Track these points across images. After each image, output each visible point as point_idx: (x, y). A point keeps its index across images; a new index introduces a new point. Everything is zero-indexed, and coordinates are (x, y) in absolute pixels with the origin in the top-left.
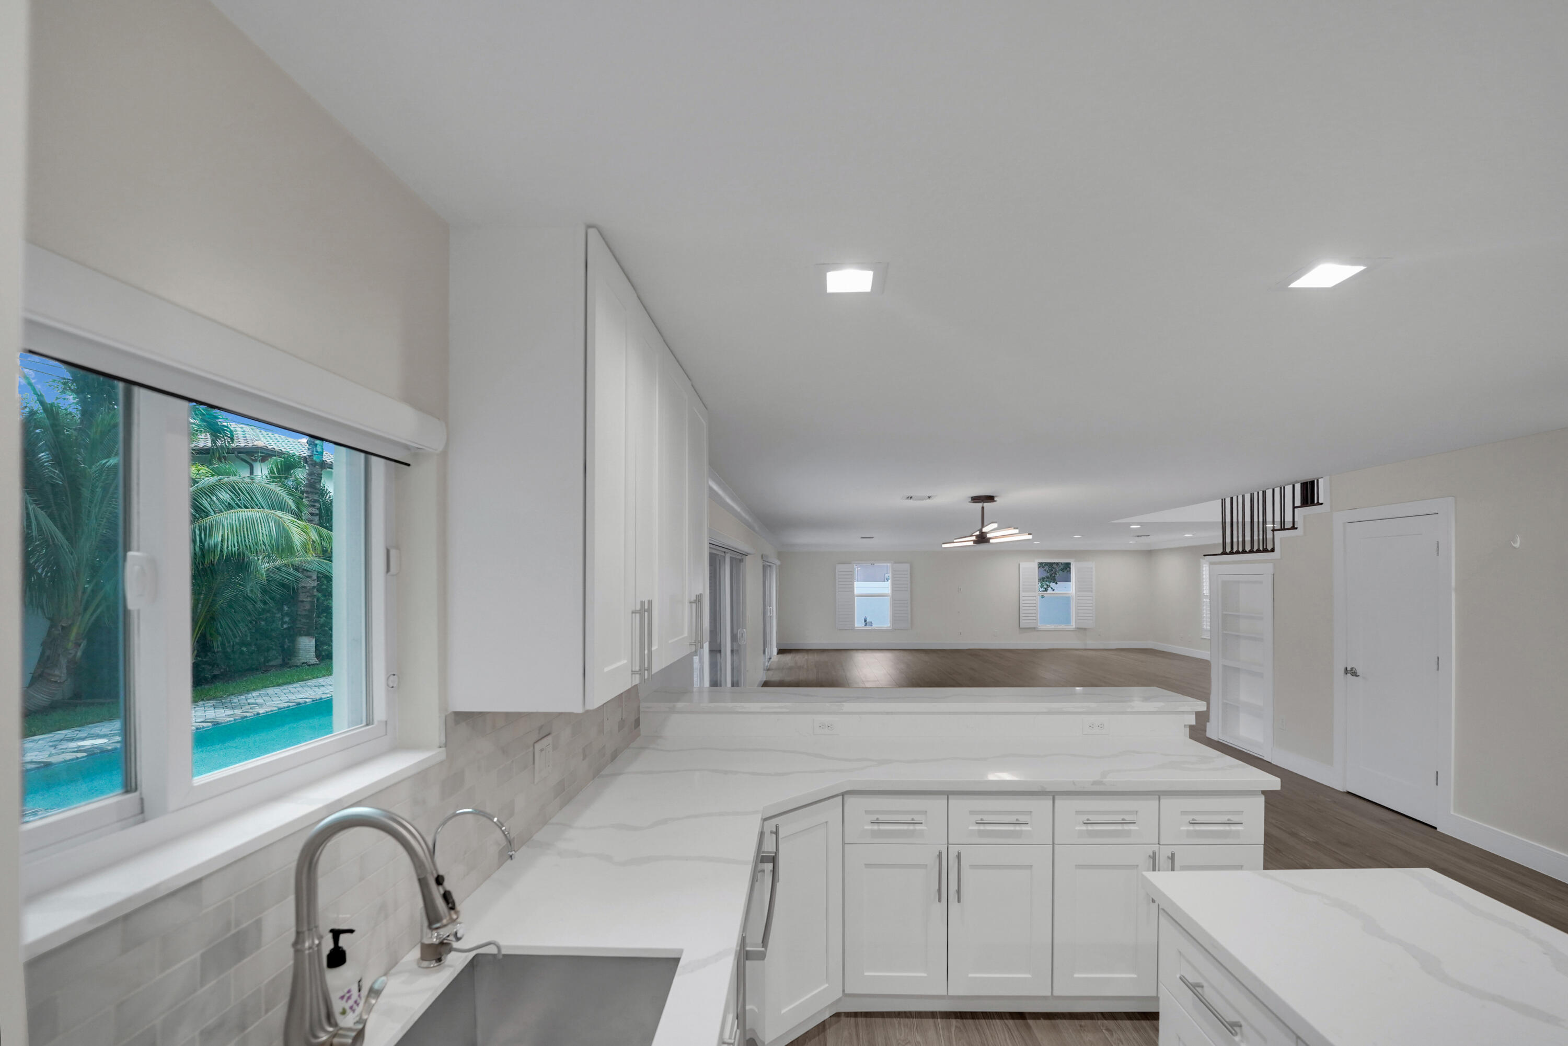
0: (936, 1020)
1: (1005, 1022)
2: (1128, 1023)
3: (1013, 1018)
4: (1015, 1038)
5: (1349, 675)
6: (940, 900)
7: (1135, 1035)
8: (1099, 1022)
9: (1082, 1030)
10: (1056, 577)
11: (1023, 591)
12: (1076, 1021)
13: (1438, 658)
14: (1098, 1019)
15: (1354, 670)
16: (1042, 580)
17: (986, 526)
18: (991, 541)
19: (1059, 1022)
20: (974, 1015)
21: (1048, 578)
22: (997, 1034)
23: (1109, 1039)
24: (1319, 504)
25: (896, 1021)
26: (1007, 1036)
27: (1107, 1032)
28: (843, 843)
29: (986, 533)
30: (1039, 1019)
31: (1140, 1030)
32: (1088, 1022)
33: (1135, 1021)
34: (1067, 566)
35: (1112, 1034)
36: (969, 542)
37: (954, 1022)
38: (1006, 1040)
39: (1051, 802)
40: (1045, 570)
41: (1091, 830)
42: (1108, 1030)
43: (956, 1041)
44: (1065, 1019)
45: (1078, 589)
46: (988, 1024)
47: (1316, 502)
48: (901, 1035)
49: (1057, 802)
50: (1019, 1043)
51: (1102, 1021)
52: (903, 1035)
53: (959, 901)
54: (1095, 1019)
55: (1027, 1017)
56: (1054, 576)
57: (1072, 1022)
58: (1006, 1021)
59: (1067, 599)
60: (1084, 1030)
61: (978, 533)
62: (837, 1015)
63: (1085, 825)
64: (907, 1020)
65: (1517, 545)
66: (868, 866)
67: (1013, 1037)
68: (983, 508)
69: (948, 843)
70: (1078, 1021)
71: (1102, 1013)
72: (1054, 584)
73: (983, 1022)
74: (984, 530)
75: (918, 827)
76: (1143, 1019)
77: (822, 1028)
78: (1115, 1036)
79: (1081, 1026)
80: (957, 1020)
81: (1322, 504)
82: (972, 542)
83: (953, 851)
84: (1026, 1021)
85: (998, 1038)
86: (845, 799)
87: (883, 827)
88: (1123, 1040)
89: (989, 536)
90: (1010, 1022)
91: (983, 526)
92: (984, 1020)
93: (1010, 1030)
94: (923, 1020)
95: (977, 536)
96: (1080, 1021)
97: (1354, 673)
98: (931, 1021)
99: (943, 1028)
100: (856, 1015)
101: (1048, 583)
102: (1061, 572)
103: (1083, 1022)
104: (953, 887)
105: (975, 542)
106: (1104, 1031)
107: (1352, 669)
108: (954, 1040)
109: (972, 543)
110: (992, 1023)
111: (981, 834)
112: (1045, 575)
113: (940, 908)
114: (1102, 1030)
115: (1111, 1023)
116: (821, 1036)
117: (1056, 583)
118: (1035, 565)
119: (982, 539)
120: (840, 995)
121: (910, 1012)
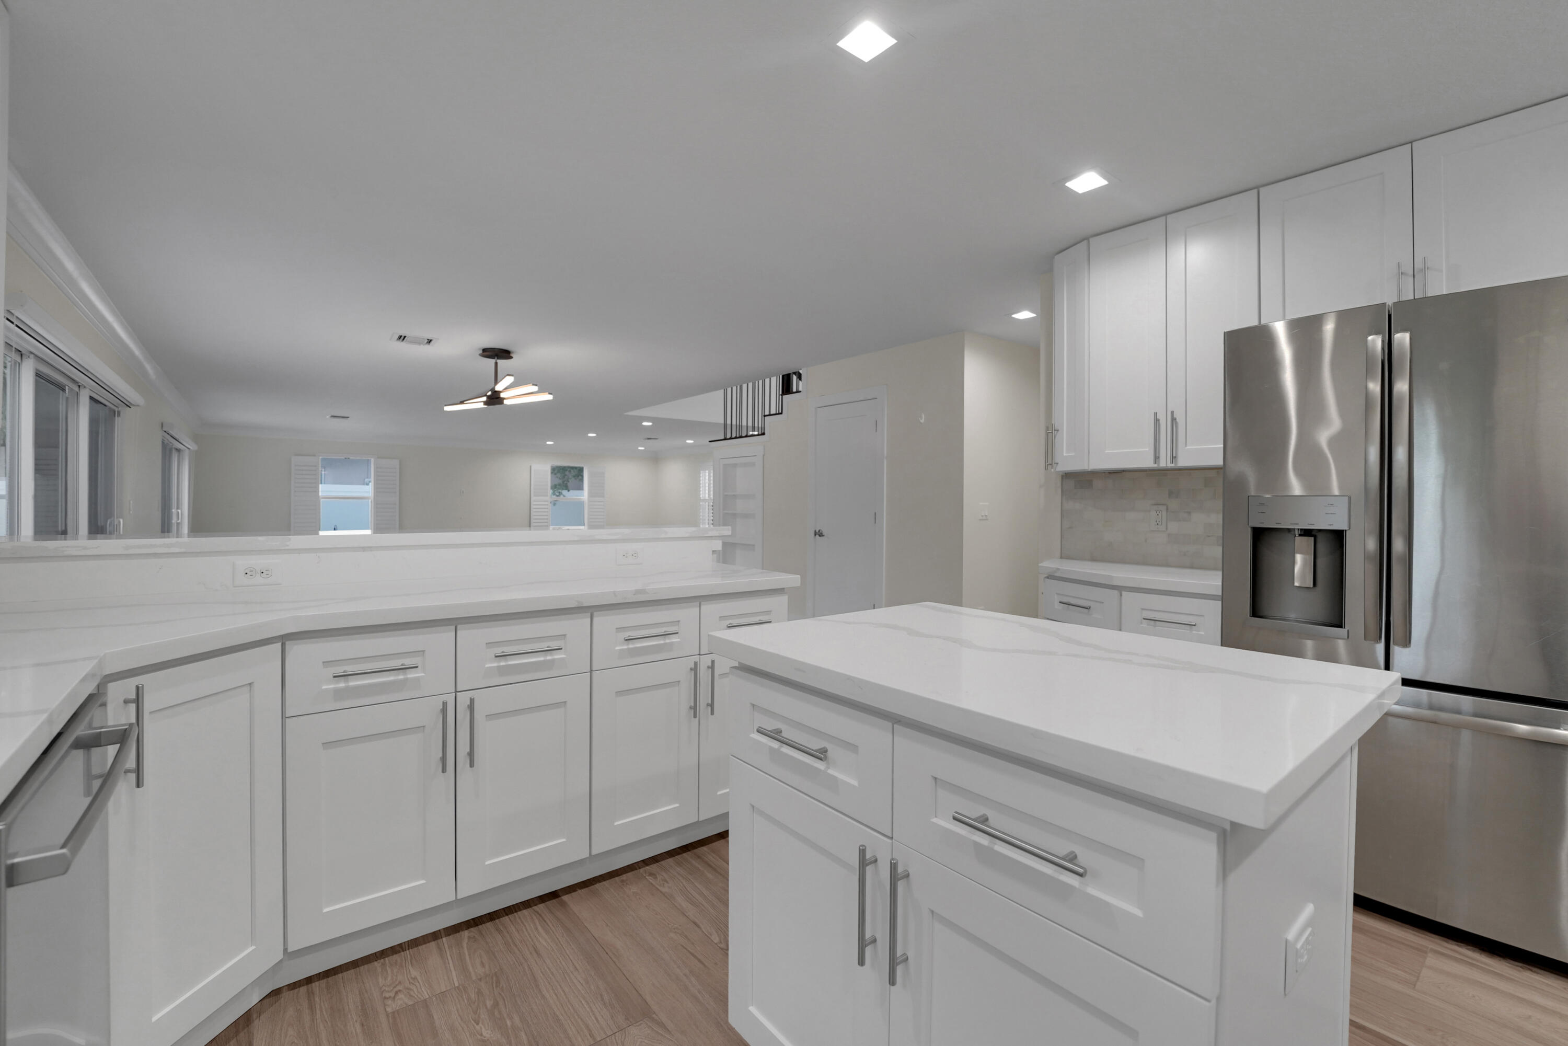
0: (439, 941)
1: (533, 909)
2: (670, 861)
3: (544, 902)
4: (548, 921)
5: (817, 536)
6: (444, 771)
7: (679, 869)
8: (642, 870)
9: (623, 885)
10: (569, 484)
11: (535, 496)
12: (617, 878)
13: (875, 514)
14: (640, 868)
15: (821, 531)
16: (554, 487)
17: (500, 382)
18: (505, 402)
19: (597, 886)
20: (492, 916)
21: (559, 485)
22: (525, 926)
23: (654, 883)
24: (798, 392)
25: (377, 964)
26: (538, 923)
27: (651, 878)
28: (284, 717)
29: (499, 392)
30: (575, 891)
31: (682, 863)
32: (630, 874)
33: (677, 857)
34: (580, 471)
35: (656, 878)
36: (478, 404)
37: (466, 934)
38: (537, 929)
39: (589, 619)
40: (557, 477)
41: (632, 648)
42: (651, 874)
43: (469, 955)
44: (605, 881)
45: (591, 495)
46: (512, 919)
47: (794, 390)
48: (386, 979)
49: (595, 619)
50: (553, 925)
51: (644, 869)
52: (389, 978)
53: (472, 765)
54: (636, 869)
55: (561, 894)
56: (566, 484)
57: (612, 881)
58: (535, 908)
59: (581, 504)
60: (626, 884)
61: (489, 393)
62: (276, 993)
63: (627, 641)
64: (396, 957)
65: (922, 421)
66: (327, 745)
67: (545, 921)
68: (496, 364)
69: (456, 692)
70: (619, 877)
71: (643, 861)
72: (566, 491)
73: (506, 920)
74: (498, 388)
75: (411, 675)
76: (684, 852)
77: (247, 1019)
78: (659, 878)
79: (622, 881)
80: (470, 929)
81: (800, 392)
82: (482, 403)
83: (464, 699)
84: (559, 898)
85: (527, 930)
86: (287, 647)
87: (354, 682)
88: (668, 880)
89: (502, 395)
90: (541, 907)
91: (496, 382)
92: (506, 917)
93: (540, 915)
94: (420, 947)
95: (488, 397)
96: (621, 876)
97: (820, 534)
98: (433, 944)
99: (450, 947)
100: (309, 980)
101: (560, 491)
102: (573, 479)
103: (624, 877)
104: (463, 748)
105: (485, 403)
106: (647, 877)
107: (819, 531)
108: (467, 954)
109: (481, 405)
110: (517, 916)
111: (502, 671)
112: (558, 481)
113: (444, 782)
114: (645, 877)
115: (653, 868)
116: (242, 1034)
117: (569, 491)
118: (548, 469)
119: (495, 399)
120: (280, 956)
121: (400, 945)
